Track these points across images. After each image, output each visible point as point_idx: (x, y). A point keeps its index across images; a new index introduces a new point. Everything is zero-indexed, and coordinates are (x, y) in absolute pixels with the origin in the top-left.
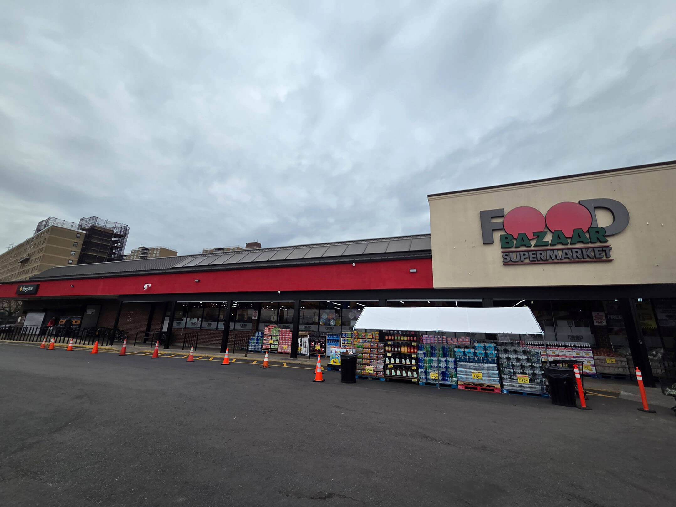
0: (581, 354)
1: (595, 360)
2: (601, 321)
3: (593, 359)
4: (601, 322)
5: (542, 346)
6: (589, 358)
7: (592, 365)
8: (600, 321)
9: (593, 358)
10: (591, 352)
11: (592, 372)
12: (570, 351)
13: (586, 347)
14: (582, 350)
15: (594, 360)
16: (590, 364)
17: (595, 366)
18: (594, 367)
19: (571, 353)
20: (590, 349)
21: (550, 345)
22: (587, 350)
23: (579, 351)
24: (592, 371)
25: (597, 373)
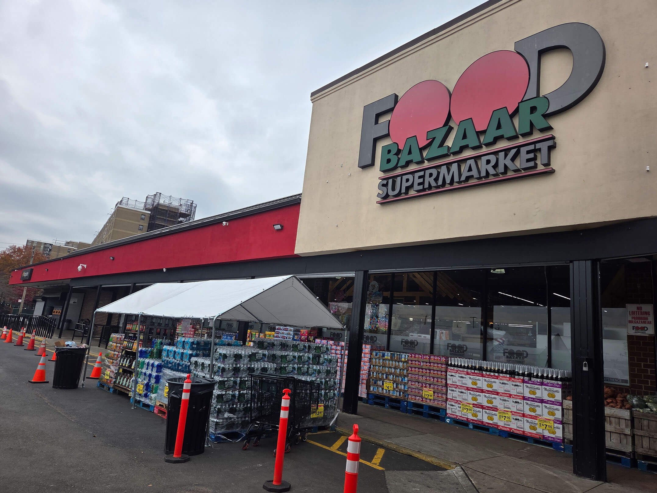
0: (539, 394)
1: (565, 411)
2: (643, 325)
3: (560, 408)
4: (643, 328)
5: (473, 371)
6: (553, 403)
7: (556, 421)
8: (640, 325)
9: (561, 404)
10: (560, 390)
11: (553, 436)
12: (519, 384)
13: (552, 378)
14: (542, 384)
15: (563, 409)
16: (552, 418)
17: (562, 423)
18: (561, 426)
19: (520, 389)
20: (560, 383)
21: (487, 370)
22: (553, 386)
23: (536, 386)
24: (554, 433)
25: (565, 440)
